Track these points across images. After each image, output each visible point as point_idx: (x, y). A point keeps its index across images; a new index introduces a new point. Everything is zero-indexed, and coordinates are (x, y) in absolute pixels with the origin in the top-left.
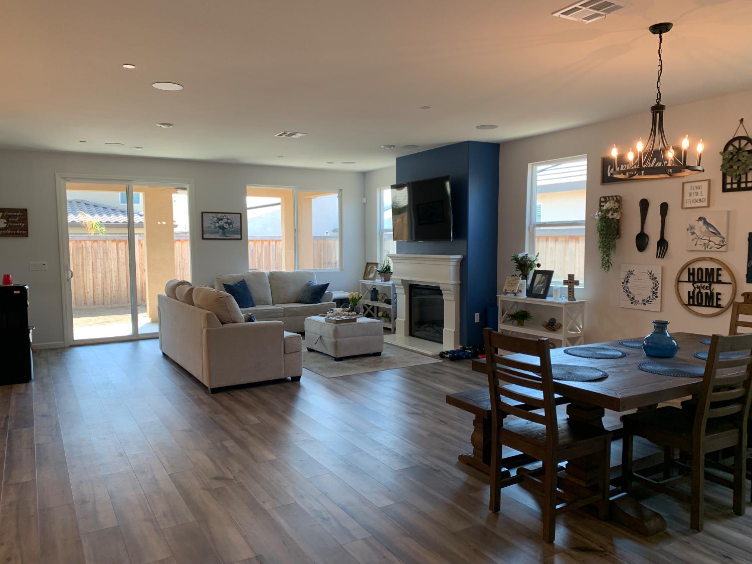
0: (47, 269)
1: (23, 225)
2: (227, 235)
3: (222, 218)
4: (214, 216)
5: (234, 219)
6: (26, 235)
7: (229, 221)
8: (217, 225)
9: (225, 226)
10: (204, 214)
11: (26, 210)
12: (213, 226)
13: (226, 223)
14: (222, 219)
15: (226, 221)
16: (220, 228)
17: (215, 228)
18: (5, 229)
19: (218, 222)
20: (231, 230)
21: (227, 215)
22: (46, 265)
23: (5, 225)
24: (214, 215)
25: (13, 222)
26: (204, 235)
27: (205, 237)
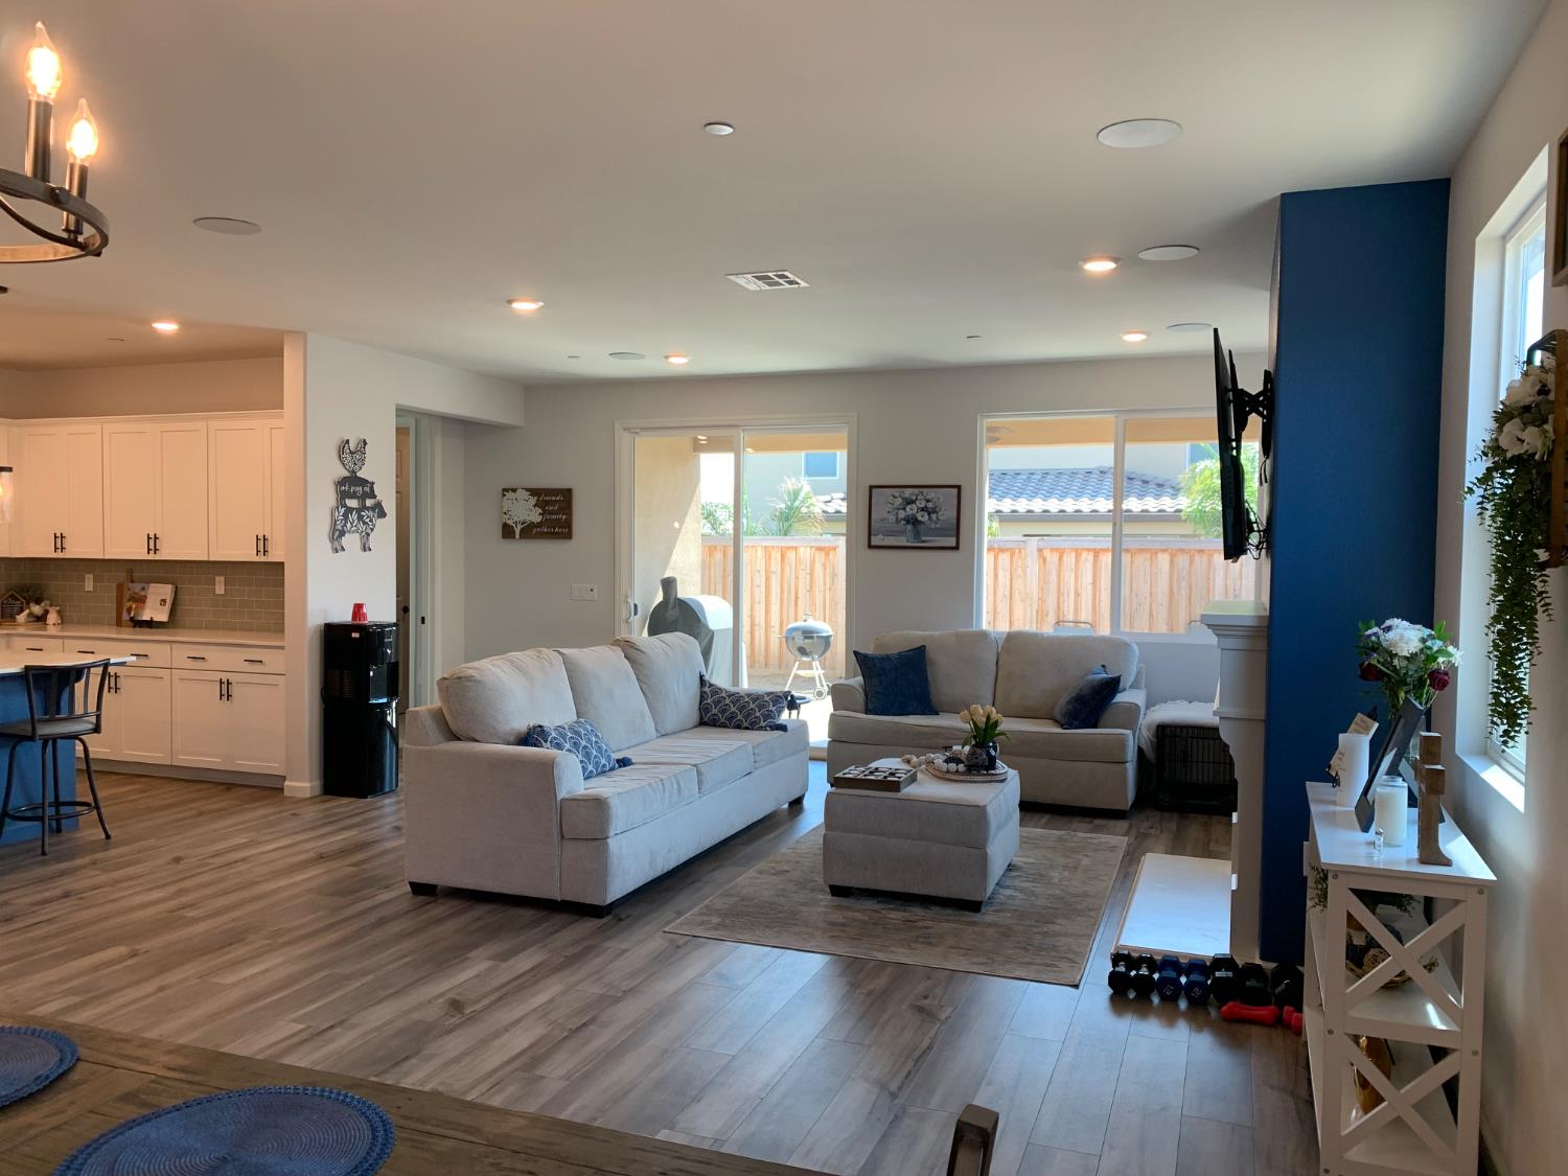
0: (596, 598)
1: (564, 517)
2: (924, 538)
3: (914, 498)
4: (897, 494)
5: (941, 500)
6: (568, 536)
7: (930, 505)
8: (902, 514)
9: (920, 518)
10: (874, 490)
11: (569, 491)
12: (892, 518)
13: (923, 510)
14: (913, 502)
15: (923, 505)
16: (908, 522)
17: (898, 521)
18: (539, 525)
19: (904, 509)
20: (933, 526)
21: (925, 490)
22: (595, 591)
23: (539, 519)
24: (895, 492)
25: (551, 513)
26: (872, 537)
27: (873, 543)
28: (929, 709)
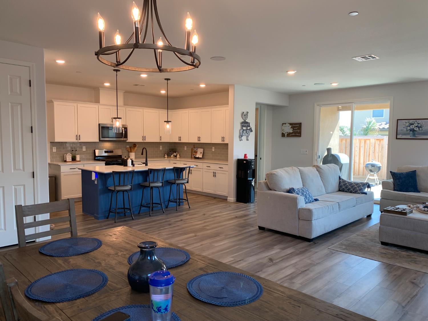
0: (307, 154)
1: (299, 131)
2: (416, 136)
3: (413, 123)
4: (407, 122)
5: (424, 123)
6: (300, 136)
7: (419, 125)
8: (409, 128)
9: (415, 129)
10: (399, 121)
11: (301, 123)
12: (405, 129)
13: (416, 127)
14: (413, 124)
15: (417, 125)
16: (411, 131)
17: (407, 130)
18: (292, 133)
19: (410, 127)
20: (420, 132)
21: (418, 121)
22: (307, 151)
23: (292, 131)
24: (407, 121)
25: (295, 130)
26: (398, 136)
27: (398, 137)
28: (416, 190)
